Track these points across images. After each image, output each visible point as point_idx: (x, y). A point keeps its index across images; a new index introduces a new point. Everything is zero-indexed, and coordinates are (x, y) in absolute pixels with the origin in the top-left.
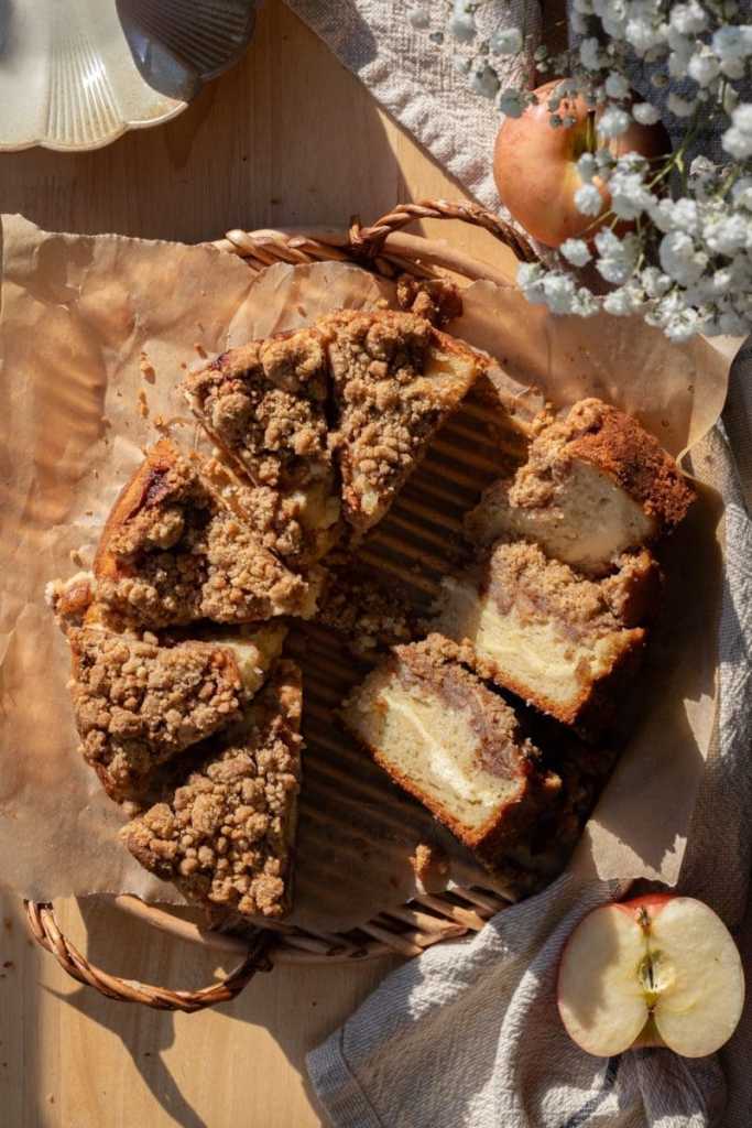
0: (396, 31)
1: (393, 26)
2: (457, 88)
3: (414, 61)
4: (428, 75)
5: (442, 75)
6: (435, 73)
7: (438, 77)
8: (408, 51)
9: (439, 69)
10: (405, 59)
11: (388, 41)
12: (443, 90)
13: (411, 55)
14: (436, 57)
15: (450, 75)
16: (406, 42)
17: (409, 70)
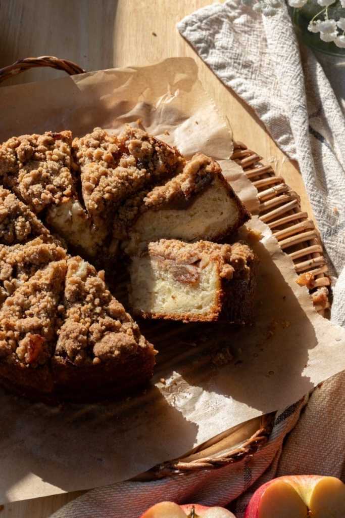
0: (233, 50)
1: (231, 47)
2: (259, 80)
3: (239, 64)
4: (245, 71)
5: (252, 73)
6: (249, 71)
7: (250, 74)
8: (237, 59)
9: (251, 70)
10: (235, 62)
11: (228, 54)
12: (251, 79)
13: (238, 61)
14: (250, 65)
15: (256, 74)
16: (237, 55)
17: (236, 68)
